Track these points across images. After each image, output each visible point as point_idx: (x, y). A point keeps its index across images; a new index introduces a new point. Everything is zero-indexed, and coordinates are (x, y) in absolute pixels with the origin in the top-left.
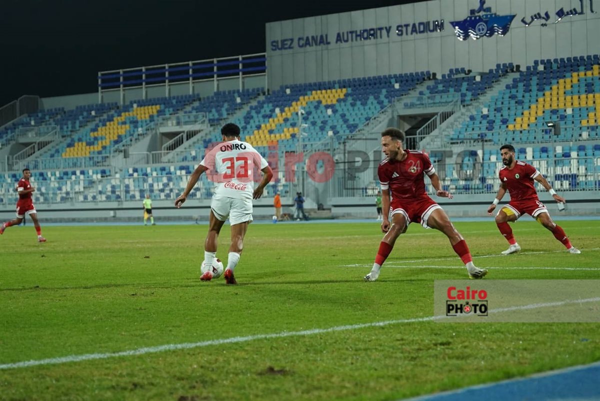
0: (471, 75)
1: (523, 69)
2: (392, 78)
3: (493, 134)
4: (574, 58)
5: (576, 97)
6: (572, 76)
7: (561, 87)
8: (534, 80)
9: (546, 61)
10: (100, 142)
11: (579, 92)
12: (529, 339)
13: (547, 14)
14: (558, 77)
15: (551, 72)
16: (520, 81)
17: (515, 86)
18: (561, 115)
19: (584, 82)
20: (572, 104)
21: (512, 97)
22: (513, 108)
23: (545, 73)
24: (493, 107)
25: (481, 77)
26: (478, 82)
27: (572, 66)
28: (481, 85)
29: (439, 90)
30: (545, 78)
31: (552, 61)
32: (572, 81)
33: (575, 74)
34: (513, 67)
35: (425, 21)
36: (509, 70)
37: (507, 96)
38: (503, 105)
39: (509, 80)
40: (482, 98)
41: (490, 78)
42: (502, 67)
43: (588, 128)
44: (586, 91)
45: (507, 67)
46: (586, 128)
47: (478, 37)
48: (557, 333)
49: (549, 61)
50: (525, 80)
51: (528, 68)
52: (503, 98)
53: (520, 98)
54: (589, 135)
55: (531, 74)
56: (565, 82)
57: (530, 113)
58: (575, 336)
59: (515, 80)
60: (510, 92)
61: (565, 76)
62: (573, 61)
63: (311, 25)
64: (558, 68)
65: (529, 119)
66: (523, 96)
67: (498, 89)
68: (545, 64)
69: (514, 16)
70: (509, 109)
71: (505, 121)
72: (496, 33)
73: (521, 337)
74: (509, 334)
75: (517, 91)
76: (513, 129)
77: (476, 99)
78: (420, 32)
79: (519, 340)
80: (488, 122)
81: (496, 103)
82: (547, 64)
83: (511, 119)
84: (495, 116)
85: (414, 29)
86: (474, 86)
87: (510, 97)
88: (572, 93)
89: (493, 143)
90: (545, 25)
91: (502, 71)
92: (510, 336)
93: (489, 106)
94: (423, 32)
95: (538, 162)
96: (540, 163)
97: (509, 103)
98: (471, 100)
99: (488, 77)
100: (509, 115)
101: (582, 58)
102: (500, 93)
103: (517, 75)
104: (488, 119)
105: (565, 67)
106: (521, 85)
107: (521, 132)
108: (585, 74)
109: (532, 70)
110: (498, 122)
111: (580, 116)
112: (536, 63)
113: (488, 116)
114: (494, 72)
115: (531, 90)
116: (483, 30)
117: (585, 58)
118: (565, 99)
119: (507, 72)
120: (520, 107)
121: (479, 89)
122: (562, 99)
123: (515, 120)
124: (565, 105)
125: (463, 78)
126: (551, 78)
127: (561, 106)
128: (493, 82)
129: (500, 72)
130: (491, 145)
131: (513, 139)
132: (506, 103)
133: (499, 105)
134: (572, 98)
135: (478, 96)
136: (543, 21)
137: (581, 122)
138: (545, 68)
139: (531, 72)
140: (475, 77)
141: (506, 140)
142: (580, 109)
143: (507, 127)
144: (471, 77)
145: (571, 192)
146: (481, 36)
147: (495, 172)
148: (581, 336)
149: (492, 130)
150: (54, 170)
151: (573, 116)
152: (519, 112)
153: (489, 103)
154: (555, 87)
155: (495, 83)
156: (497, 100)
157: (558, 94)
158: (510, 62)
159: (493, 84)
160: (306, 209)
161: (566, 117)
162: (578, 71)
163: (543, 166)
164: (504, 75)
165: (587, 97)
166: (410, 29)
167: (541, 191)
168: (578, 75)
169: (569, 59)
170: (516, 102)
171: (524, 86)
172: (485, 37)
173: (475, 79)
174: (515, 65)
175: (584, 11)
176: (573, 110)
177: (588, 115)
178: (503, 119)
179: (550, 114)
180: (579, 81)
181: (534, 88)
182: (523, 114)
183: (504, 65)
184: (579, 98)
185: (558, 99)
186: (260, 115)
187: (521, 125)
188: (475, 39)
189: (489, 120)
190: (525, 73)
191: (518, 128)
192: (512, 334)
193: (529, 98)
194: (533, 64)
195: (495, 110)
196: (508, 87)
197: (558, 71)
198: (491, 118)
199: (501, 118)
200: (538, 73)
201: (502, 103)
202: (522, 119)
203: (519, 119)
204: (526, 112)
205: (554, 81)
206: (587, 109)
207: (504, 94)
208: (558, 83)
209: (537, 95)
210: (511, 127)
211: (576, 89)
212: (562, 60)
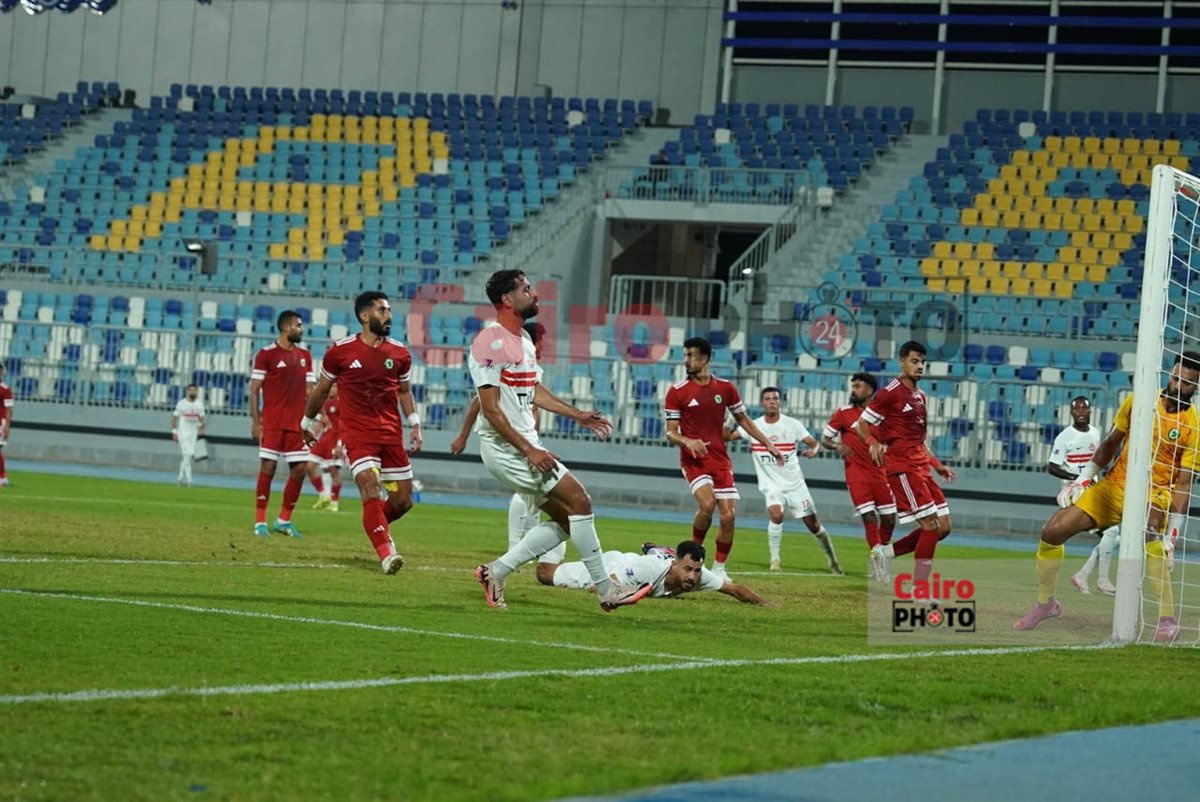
0: (12, 100)
1: (143, 101)
3: (50, 254)
4: (269, 90)
5: (263, 187)
6: (258, 134)
7: (231, 157)
8: (167, 134)
9: (199, 90)
12: (63, 776)
14: (225, 132)
15: (211, 118)
16: (132, 131)
17: (118, 142)
18: (223, 227)
19: (288, 152)
20: (253, 203)
21: (108, 168)
22: (107, 195)
23: (194, 118)
24: (59, 187)
25: (37, 109)
26: (27, 120)
27: (261, 110)
28: (33, 129)
30: (192, 131)
31: (215, 91)
32: (257, 147)
33: (267, 130)
34: (119, 93)
36: (106, 101)
37: (94, 166)
38: (83, 187)
39: (104, 124)
40: (33, 162)
41: (59, 114)
42: (90, 91)
43: (285, 266)
44: (289, 176)
45: (104, 93)
46: (281, 265)
47: (40, 8)
48: (134, 765)
49: (207, 90)
50: (143, 129)
51: (156, 101)
52: (85, 168)
53: (127, 172)
54: (285, 283)
55: (161, 116)
56: (241, 147)
57: (147, 214)
58: (177, 776)
59: (119, 128)
60: (105, 155)
61: (241, 133)
62: (265, 97)
64: (228, 109)
65: (144, 227)
66: (136, 170)
67: (76, 144)
68: (197, 96)
70: (98, 196)
71: (84, 224)
72: (85, 5)
73: (45, 771)
74: (19, 760)
75: (122, 156)
76: (103, 248)
77: (18, 163)
79: (41, 777)
80: (41, 224)
81: (65, 179)
82: (203, 97)
83: (99, 223)
84: (61, 211)
86: (17, 129)
87: (102, 168)
88: (255, 175)
89: (48, 276)
91: (90, 101)
92: (19, 766)
93: (49, 183)
95: (155, 335)
96: (159, 338)
97: (100, 182)
98: (6, 163)
99: (53, 113)
100: (95, 212)
101: (288, 93)
102: (78, 153)
103: (125, 116)
104: (44, 214)
105: (245, 110)
106: (132, 141)
107: (121, 257)
108: (292, 134)
109: (164, 106)
110: (67, 226)
111: (269, 233)
112: (176, 90)
113: (43, 208)
114: (71, 101)
115: (155, 157)
117: (296, 94)
118: (237, 188)
119: (101, 104)
120: (124, 195)
121: (29, 138)
122: (229, 186)
123: (109, 226)
124: (235, 202)
126: (209, 132)
127: (226, 204)
128: (65, 125)
129: (86, 103)
130: (43, 280)
131: (100, 273)
132: (92, 180)
133: (74, 184)
134: (254, 189)
135: (25, 156)
137: (268, 249)
138: (196, 106)
139: (163, 111)
140: (21, 107)
141: (82, 272)
142: (270, 218)
143: (89, 240)
144: (11, 105)
145: (229, 417)
146: (46, 8)
147: (45, 350)
148: (194, 778)
149: (49, 244)
151: (252, 233)
152: (122, 207)
153: (49, 177)
154: (215, 156)
155: (68, 128)
156: (69, 170)
157: (221, 173)
158: (113, 80)
159: (63, 130)
161: (234, 232)
162: (275, 122)
163: (167, 346)
164: (93, 111)
165: (290, 191)
167: (155, 408)
168: (275, 134)
169: (256, 92)
170: (117, 182)
171: (140, 143)
172: (56, 10)
173: (20, 113)
174: (123, 89)
176: (253, 217)
177: (287, 235)
178: (81, 220)
179: (197, 220)
180: (274, 147)
181: (165, 151)
182: (129, 212)
183: (98, 87)
184: (271, 189)
185: (220, 186)
187: (124, 241)
188: (31, 12)
189: (46, 219)
190: (146, 114)
191: (115, 245)
192: (26, 762)
193: (149, 174)
194: (169, 94)
195: (63, 195)
196: (100, 141)
197: (228, 119)
198: (52, 213)
199: (75, 217)
200: (178, 117)
201: (83, 180)
202: (127, 226)
203: (118, 225)
204: (139, 210)
205: (215, 141)
206: (287, 219)
207: (90, 157)
208: (224, 146)
209: (169, 172)
210: (98, 242)
211: (266, 167)
212: (240, 92)
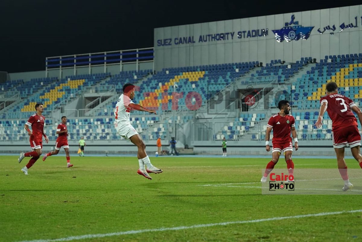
0: (285, 64)
1: (318, 61)
2: (234, 65)
3: (298, 102)
4: (351, 55)
5: (351, 80)
6: (349, 66)
7: (342, 73)
8: (325, 69)
9: (333, 57)
10: (46, 102)
11: (353, 77)
12: (319, 235)
13: (334, 27)
14: (340, 67)
15: (336, 63)
16: (316, 69)
17: (313, 72)
18: (342, 91)
19: (357, 70)
20: (349, 84)
21: (311, 79)
22: (311, 86)
23: (332, 64)
24: (299, 85)
25: (291, 66)
26: (289, 69)
27: (349, 60)
28: (291, 71)
29: (264, 74)
30: (332, 67)
31: (337, 56)
32: (349, 70)
33: (351, 65)
34: (312, 59)
35: (256, 29)
36: (309, 62)
37: (307, 80)
38: (305, 84)
39: (309, 68)
40: (292, 80)
41: (297, 67)
42: (304, 60)
44: (358, 76)
45: (308, 60)
46: (358, 100)
47: (290, 40)
48: (337, 232)
49: (335, 56)
50: (319, 68)
51: (321, 61)
52: (305, 80)
53: (316, 79)
54: (359, 104)
55: (323, 64)
56: (345, 70)
57: (322, 90)
58: (349, 234)
59: (312, 68)
60: (310, 76)
61: (344, 66)
62: (350, 57)
63: (183, 31)
64: (340, 61)
65: (321, 93)
66: (318, 79)
67: (302, 74)
68: (332, 58)
69: (313, 27)
70: (309, 86)
71: (306, 94)
72: (301, 38)
73: (314, 234)
74: (307, 232)
75: (314, 75)
76: (311, 99)
77: (288, 80)
78: (253, 36)
79: (312, 236)
80: (295, 95)
81: (300, 83)
82: (334, 58)
83: (310, 93)
84: (299, 91)
85: (249, 34)
86: (287, 71)
87: (309, 79)
88: (349, 77)
89: (298, 108)
90: (333, 33)
91: (304, 62)
92: (307, 233)
93: (296, 84)
94: (255, 36)
95: (326, 121)
96: (327, 121)
97: (309, 83)
98: (285, 80)
99: (295, 66)
100: (308, 90)
101: (356, 55)
102: (303, 76)
103: (314, 65)
104: (295, 92)
105: (345, 61)
106: (316, 71)
107: (316, 101)
108: (358, 66)
109: (324, 62)
110: (301, 95)
111: (354, 92)
112: (326, 57)
113: (295, 91)
114: (300, 63)
115: (323, 75)
116: (293, 36)
117: (358, 55)
118: (344, 81)
119: (308, 63)
120: (315, 86)
121: (290, 73)
122: (342, 81)
123: (312, 94)
124: (344, 85)
125: (280, 66)
126: (336, 67)
127: (342, 85)
128: (299, 69)
129: (303, 63)
130: (296, 109)
131: (311, 106)
132: (307, 83)
133: (302, 84)
134: (349, 81)
135: (289, 78)
136: (332, 31)
137: (354, 96)
138: (332, 61)
139: (323, 63)
140: (287, 66)
141: (306, 106)
142: (354, 88)
143: (307, 98)
144: (285, 66)
146: (291, 40)
147: (299, 127)
148: (353, 235)
149: (297, 100)
150: (15, 120)
151: (349, 92)
152: (315, 89)
153: (296, 83)
154: (338, 73)
155: (300, 70)
156: (301, 81)
157: (340, 77)
158: (310, 56)
159: (299, 70)
160: (177, 148)
161: (345, 92)
162: (353, 63)
163: (330, 124)
164: (306, 65)
165: (358, 80)
166: (246, 34)
167: (328, 140)
168: (353, 66)
169: (347, 56)
170: (313, 82)
171: (318, 72)
172: (294, 40)
173: (287, 67)
174: (313, 58)
175: (358, 25)
176: (349, 88)
177: (359, 92)
178: (305, 93)
180: (353, 69)
181: (325, 73)
182: (317, 90)
183: (306, 58)
184: (354, 80)
185: (340, 81)
186: (149, 87)
187: (316, 97)
188: (288, 41)
189: (296, 94)
190: (319, 64)
191: (314, 99)
192: (308, 232)
193: (321, 80)
194: (325, 59)
195: (300, 87)
196: (308, 72)
197: (340, 63)
198: (297, 92)
199: (303, 92)
200: (327, 64)
201: (304, 83)
202: (317, 93)
203: (315, 93)
204: (319, 89)
205: (338, 69)
206: (358, 88)
207: (306, 77)
208: (340, 70)
209: (327, 78)
210: (310, 98)
211: (352, 75)
212: (343, 56)
